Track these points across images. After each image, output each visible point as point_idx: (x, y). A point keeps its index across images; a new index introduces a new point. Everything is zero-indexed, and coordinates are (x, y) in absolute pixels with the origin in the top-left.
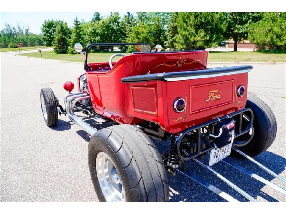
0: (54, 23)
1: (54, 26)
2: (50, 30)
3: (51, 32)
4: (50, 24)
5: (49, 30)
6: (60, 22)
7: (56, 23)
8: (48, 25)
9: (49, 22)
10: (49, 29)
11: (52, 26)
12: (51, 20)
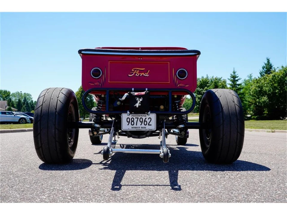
0: (209, 81)
1: (208, 85)
2: (202, 91)
3: (204, 92)
4: (204, 83)
5: (200, 91)
6: (216, 80)
7: (212, 81)
8: (201, 84)
9: (203, 81)
10: (201, 89)
11: (206, 86)
12: (205, 77)
